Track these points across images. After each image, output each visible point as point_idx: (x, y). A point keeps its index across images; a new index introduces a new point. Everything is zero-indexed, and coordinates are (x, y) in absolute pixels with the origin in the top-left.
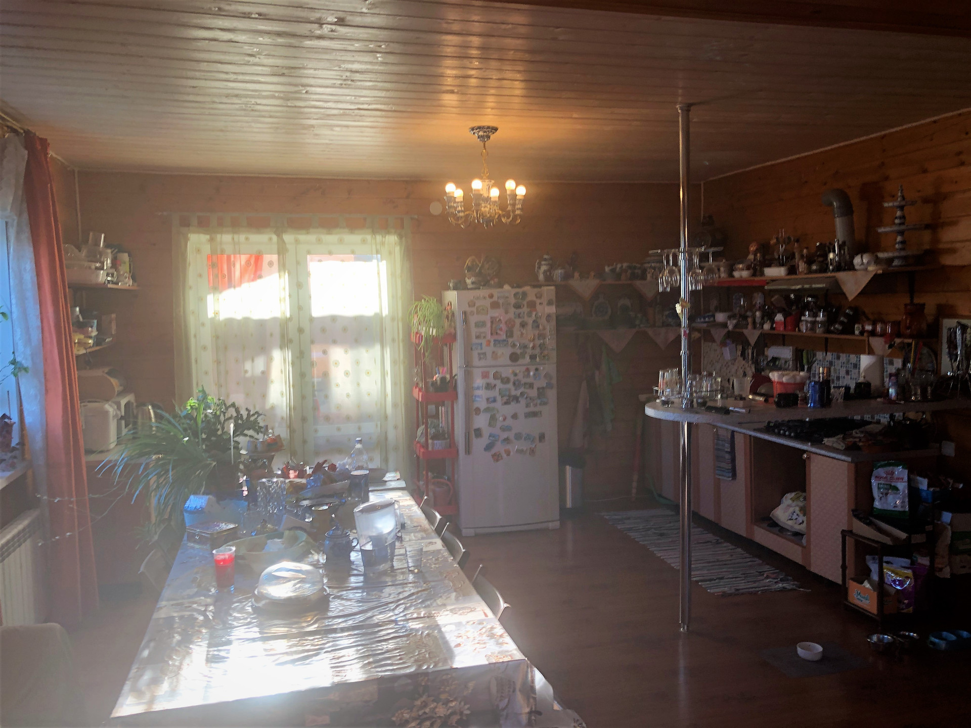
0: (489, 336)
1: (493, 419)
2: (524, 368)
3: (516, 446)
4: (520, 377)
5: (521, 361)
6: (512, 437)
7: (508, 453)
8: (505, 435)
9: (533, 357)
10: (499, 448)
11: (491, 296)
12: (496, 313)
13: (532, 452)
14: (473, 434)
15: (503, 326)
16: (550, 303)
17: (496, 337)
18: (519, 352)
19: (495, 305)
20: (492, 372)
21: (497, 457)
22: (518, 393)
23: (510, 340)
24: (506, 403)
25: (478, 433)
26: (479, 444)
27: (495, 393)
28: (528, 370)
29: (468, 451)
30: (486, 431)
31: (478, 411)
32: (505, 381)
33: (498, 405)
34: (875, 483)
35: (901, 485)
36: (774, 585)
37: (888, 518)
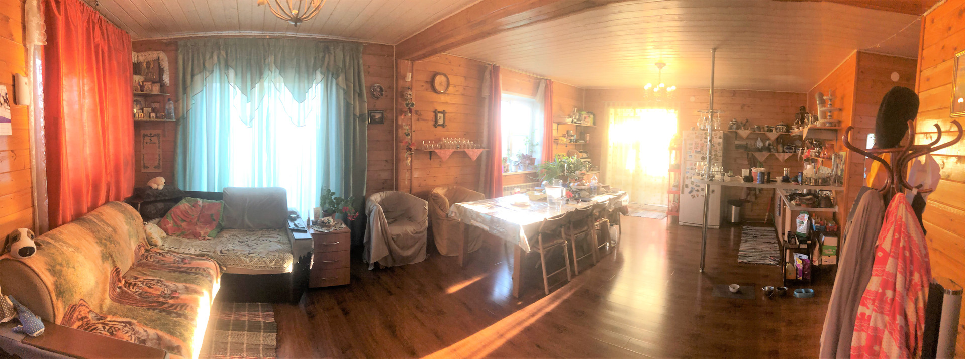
0: (693, 149)
3: (701, 193)
6: (700, 190)
7: (698, 196)
8: (696, 188)
10: (694, 193)
11: (695, 133)
12: (697, 140)
14: (684, 187)
15: (699, 145)
16: (720, 137)
17: (696, 150)
19: (697, 137)
20: (693, 163)
21: (693, 197)
23: (702, 151)
25: (687, 186)
26: (687, 191)
27: (693, 172)
29: (682, 193)
30: (690, 186)
31: (687, 178)
34: (798, 221)
35: (805, 222)
36: (769, 261)
37: (799, 236)
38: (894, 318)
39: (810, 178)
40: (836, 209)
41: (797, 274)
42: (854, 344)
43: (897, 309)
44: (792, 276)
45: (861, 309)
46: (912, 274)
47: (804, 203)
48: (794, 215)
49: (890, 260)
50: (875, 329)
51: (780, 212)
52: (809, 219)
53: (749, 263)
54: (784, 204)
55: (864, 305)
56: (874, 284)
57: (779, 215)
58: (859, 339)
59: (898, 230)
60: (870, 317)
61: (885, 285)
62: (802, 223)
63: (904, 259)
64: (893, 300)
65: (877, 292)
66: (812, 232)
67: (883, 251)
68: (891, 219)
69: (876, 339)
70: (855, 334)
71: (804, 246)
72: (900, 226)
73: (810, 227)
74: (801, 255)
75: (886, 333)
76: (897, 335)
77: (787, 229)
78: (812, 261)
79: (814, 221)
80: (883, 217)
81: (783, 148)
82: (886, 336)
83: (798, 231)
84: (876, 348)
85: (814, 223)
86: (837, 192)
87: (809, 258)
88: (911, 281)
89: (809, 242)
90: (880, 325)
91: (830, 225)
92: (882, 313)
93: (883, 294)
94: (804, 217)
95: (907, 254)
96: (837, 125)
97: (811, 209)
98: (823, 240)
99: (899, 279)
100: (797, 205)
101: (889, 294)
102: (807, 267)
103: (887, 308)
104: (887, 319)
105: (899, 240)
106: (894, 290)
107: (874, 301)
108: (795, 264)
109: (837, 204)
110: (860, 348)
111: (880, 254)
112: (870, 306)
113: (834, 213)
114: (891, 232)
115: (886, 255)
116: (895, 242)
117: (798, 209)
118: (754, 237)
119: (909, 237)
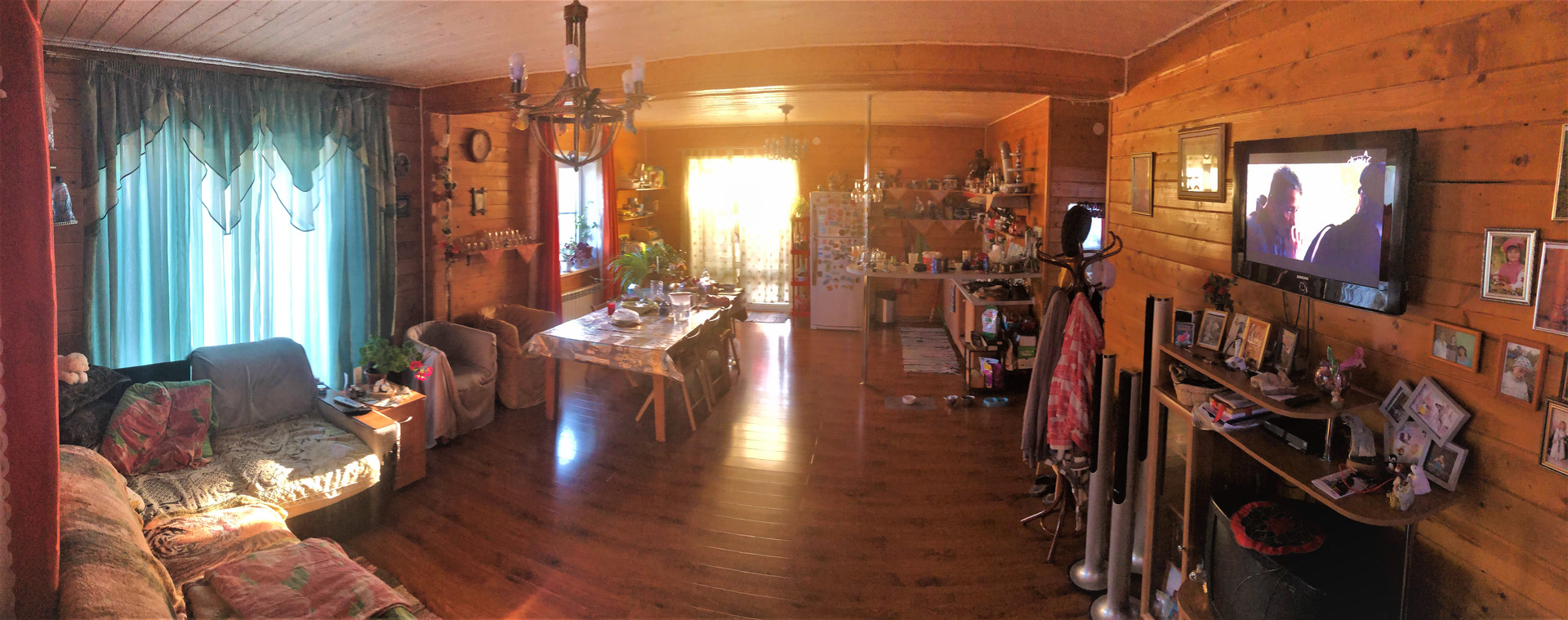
0: (827, 220)
1: (828, 267)
2: (847, 239)
3: (841, 283)
4: (845, 244)
5: (846, 235)
6: (840, 279)
7: (836, 287)
8: (835, 277)
9: (853, 234)
10: (832, 283)
11: (829, 196)
12: (831, 206)
13: (851, 288)
14: (817, 274)
15: (836, 214)
17: (831, 220)
18: (845, 229)
19: (831, 202)
20: (828, 240)
21: (830, 288)
22: (843, 253)
23: (840, 223)
24: (836, 259)
25: (820, 274)
26: (820, 280)
27: (829, 252)
28: (850, 241)
29: (814, 283)
31: (820, 262)
32: (836, 246)
33: (831, 259)
34: (984, 318)
35: (994, 319)
36: (945, 370)
37: (985, 336)
38: (1077, 381)
39: (998, 264)
40: (1033, 301)
41: (985, 381)
42: (1050, 403)
43: (1079, 376)
44: (979, 384)
45: (1054, 379)
46: (1089, 352)
47: (991, 296)
48: (979, 311)
49: (1073, 343)
50: (1065, 392)
51: (955, 307)
52: (999, 315)
53: (920, 373)
54: (962, 297)
55: (1056, 376)
56: (1063, 361)
57: (954, 311)
58: (1054, 400)
59: (1078, 320)
60: (1060, 383)
61: (1070, 361)
62: (990, 320)
63: (1083, 340)
64: (1076, 370)
65: (1064, 366)
66: (1003, 330)
67: (1069, 336)
68: (1074, 312)
69: (1066, 399)
70: (1050, 396)
71: (993, 348)
72: (1080, 317)
73: (1000, 324)
74: (989, 359)
75: (1072, 393)
76: (1079, 393)
77: (969, 328)
78: (1004, 365)
79: (1005, 318)
80: (1068, 312)
81: (953, 212)
82: (1072, 396)
83: (984, 330)
84: (1066, 404)
85: (1005, 320)
86: (1033, 280)
87: (1000, 362)
88: (1088, 357)
89: (1000, 343)
90: (1068, 389)
91: (1026, 321)
92: (1069, 380)
93: (1069, 366)
94: (991, 313)
95: (1085, 337)
96: (1029, 189)
97: (1000, 303)
98: (1017, 340)
99: (1080, 354)
100: (982, 298)
101: (1073, 366)
102: (998, 373)
103: (1072, 376)
104: (1072, 384)
105: (1079, 328)
106: (1077, 363)
107: (1063, 372)
108: (982, 370)
109: (1033, 295)
110: (1054, 406)
111: (1066, 339)
112: (1061, 376)
113: (1031, 306)
114: (1073, 322)
115: (1071, 339)
116: (1076, 330)
117: (983, 303)
118: (918, 341)
119: (1085, 323)
